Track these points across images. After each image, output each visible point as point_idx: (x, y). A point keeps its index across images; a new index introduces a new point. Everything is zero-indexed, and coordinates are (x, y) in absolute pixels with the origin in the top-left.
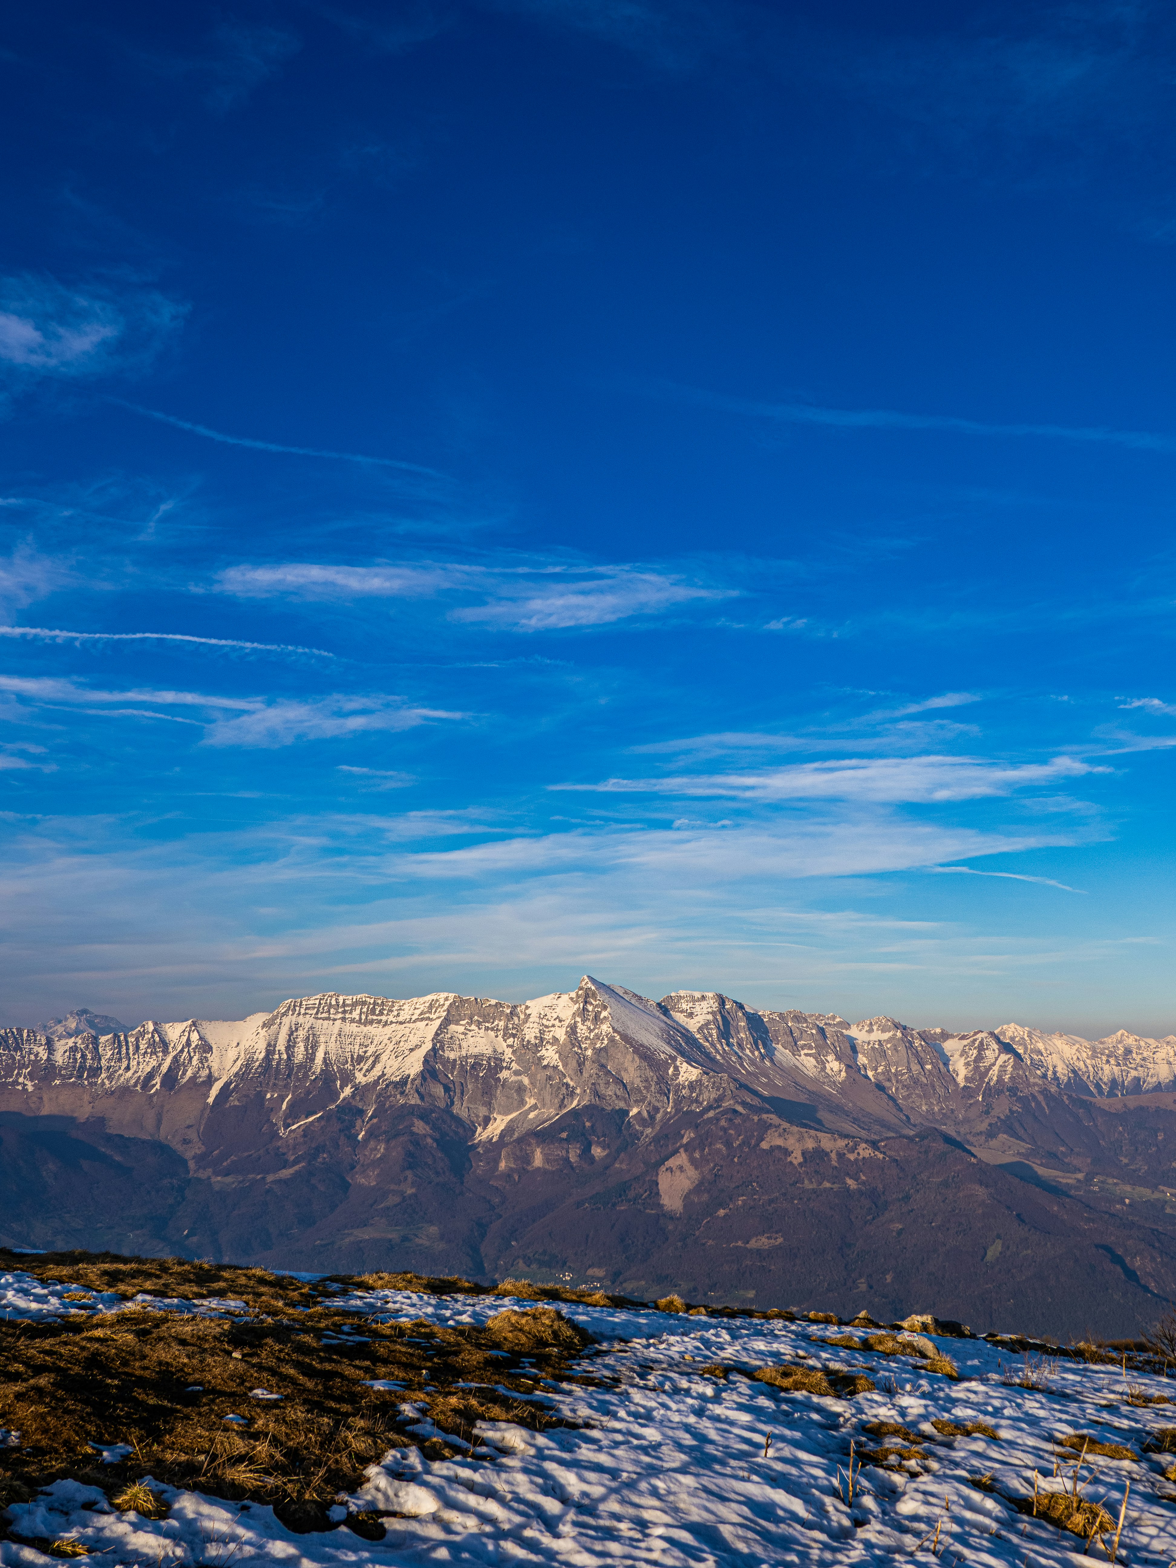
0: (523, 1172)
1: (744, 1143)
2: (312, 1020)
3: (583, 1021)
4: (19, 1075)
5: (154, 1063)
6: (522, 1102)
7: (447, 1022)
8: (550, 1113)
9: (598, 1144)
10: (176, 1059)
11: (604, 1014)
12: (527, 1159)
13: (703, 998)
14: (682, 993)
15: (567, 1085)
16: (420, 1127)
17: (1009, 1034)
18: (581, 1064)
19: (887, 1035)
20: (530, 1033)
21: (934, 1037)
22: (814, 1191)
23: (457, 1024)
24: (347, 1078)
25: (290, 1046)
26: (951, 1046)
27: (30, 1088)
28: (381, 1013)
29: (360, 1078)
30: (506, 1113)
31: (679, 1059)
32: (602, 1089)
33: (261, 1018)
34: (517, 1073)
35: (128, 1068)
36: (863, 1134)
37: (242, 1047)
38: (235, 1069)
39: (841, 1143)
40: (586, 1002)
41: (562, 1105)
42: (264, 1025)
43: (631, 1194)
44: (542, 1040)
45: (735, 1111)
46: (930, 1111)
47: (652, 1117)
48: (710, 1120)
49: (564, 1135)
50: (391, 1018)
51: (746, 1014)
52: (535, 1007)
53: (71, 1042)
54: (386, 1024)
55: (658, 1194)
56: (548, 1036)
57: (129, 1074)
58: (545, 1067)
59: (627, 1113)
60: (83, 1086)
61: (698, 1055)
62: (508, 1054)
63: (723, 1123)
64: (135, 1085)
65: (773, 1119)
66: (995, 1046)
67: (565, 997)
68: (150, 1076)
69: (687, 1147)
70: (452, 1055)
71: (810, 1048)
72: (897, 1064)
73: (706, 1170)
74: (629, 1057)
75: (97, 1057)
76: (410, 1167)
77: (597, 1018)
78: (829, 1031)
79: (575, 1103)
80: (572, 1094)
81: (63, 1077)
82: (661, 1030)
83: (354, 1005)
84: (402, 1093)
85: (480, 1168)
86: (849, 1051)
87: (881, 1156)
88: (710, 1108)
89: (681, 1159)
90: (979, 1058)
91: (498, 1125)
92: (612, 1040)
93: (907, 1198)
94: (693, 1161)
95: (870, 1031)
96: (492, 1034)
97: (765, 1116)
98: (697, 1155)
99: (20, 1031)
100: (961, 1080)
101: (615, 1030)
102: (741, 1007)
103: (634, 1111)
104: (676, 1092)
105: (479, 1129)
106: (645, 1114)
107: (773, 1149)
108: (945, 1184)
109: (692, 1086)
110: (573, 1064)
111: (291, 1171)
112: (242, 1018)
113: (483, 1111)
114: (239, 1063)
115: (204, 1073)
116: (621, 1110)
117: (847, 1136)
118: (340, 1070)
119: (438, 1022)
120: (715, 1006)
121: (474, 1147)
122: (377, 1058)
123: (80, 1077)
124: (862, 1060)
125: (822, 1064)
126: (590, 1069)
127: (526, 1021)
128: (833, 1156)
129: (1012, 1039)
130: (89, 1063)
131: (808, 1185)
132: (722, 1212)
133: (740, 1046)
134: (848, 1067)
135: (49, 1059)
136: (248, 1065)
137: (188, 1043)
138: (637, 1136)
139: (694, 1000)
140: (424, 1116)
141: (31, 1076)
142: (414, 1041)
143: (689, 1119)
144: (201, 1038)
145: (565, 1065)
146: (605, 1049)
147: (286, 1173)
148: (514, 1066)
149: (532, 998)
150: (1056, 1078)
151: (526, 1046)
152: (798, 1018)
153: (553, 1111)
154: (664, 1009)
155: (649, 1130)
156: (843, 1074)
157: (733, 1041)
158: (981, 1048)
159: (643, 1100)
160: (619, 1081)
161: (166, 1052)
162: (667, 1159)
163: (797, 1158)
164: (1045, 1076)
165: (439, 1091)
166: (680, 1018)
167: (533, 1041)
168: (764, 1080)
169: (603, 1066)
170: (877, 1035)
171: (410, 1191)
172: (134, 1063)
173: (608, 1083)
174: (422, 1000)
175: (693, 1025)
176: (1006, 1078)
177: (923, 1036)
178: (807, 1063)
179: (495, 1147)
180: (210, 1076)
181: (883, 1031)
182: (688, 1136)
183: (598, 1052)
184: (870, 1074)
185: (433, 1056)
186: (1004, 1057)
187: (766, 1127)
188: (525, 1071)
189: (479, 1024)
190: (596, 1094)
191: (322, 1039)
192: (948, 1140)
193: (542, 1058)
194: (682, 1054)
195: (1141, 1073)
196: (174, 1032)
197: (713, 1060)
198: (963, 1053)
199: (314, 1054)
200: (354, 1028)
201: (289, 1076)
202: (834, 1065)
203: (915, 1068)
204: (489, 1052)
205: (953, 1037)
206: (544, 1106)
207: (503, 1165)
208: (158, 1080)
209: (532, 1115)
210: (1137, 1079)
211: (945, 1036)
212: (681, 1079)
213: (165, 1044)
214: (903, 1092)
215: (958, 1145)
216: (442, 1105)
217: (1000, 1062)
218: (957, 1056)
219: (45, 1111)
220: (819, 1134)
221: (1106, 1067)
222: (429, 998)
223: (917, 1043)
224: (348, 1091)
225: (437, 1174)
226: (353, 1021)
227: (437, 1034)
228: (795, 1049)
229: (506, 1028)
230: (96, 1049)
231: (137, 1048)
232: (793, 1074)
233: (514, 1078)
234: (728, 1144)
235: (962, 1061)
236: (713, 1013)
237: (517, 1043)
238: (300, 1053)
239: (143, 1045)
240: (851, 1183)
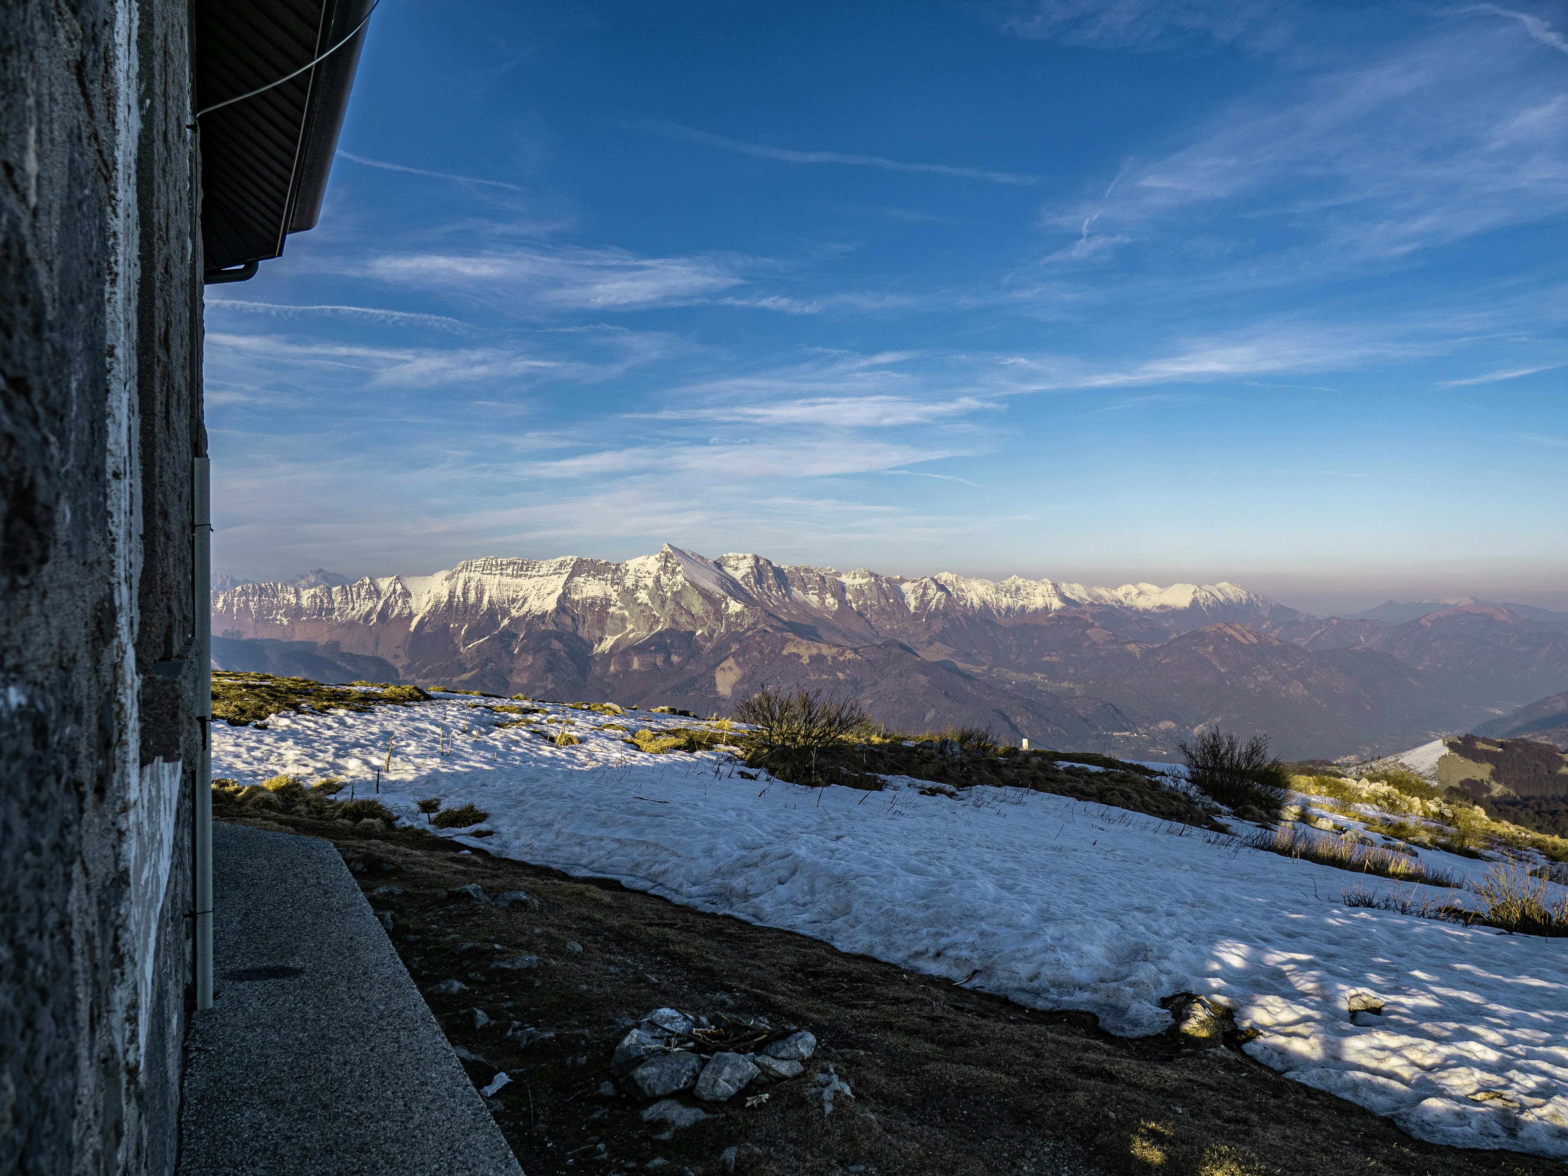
0: (626, 673)
1: (771, 651)
2: (480, 575)
3: (665, 574)
4: (277, 614)
5: (371, 605)
6: (625, 628)
7: (572, 575)
8: (644, 634)
9: (676, 653)
10: (386, 602)
11: (679, 569)
12: (629, 664)
13: (745, 557)
14: (730, 554)
15: (655, 616)
16: (556, 645)
17: (944, 579)
18: (663, 602)
19: (865, 581)
20: (629, 582)
21: (896, 581)
22: (816, 681)
23: (579, 576)
24: (506, 613)
25: (465, 592)
26: (906, 587)
27: (285, 623)
28: (527, 570)
29: (514, 613)
30: (614, 635)
31: (729, 598)
32: (678, 618)
33: (444, 574)
34: (620, 608)
35: (353, 609)
36: (849, 644)
37: (432, 593)
38: (428, 608)
39: (834, 650)
40: (666, 561)
41: (651, 629)
42: (447, 579)
43: (698, 685)
44: (637, 586)
45: (766, 631)
46: (892, 629)
47: (711, 636)
48: (749, 637)
49: (653, 648)
50: (534, 573)
51: (772, 568)
52: (632, 564)
53: (312, 591)
54: (531, 577)
55: (715, 685)
56: (641, 584)
57: (354, 612)
58: (640, 604)
59: (694, 633)
60: (322, 621)
61: (741, 595)
62: (614, 596)
63: (758, 639)
64: (359, 619)
65: (791, 635)
66: (934, 587)
67: (652, 558)
68: (369, 613)
69: (734, 655)
70: (576, 597)
71: (815, 589)
72: (871, 599)
73: (747, 669)
74: (696, 597)
75: (331, 601)
76: (550, 670)
77: (674, 572)
78: (827, 578)
79: (660, 627)
80: (658, 622)
81: (308, 615)
82: (717, 579)
83: (509, 564)
84: (543, 623)
85: (597, 670)
86: (840, 591)
87: (860, 658)
88: (749, 629)
89: (730, 662)
90: (924, 594)
91: (609, 642)
92: (684, 586)
93: (876, 683)
94: (738, 664)
95: (855, 578)
96: (603, 583)
97: (785, 634)
98: (741, 660)
99: (275, 584)
100: (912, 609)
101: (686, 579)
102: (770, 563)
103: (699, 632)
104: (727, 619)
105: (596, 646)
106: (706, 634)
107: (790, 655)
108: (901, 675)
109: (737, 615)
110: (658, 602)
111: (469, 675)
112: (431, 574)
113: (598, 634)
114: (430, 604)
115: (407, 611)
116: (690, 631)
117: (838, 646)
118: (500, 608)
119: (566, 575)
120: (753, 563)
121: (592, 657)
122: (525, 600)
123: (320, 615)
124: (849, 596)
125: (823, 600)
126: (670, 605)
127: (626, 574)
128: (829, 658)
129: (946, 582)
130: (325, 605)
131: (813, 677)
133: (769, 589)
134: (839, 601)
135: (297, 603)
136: (436, 606)
137: (394, 591)
138: (701, 648)
139: (738, 559)
140: (558, 637)
141: (286, 615)
142: (550, 588)
143: (735, 637)
144: (403, 588)
145: (653, 603)
146: (679, 592)
147: (466, 676)
148: (619, 604)
149: (630, 559)
150: (972, 606)
151: (626, 591)
152: (807, 570)
153: (645, 633)
154: (719, 565)
155: (709, 644)
156: (836, 606)
157: (765, 585)
158: (925, 588)
159: (705, 625)
160: (689, 613)
161: (379, 597)
162: (721, 662)
163: (806, 660)
164: (965, 605)
165: (568, 621)
166: (729, 571)
167: (631, 587)
168: (785, 610)
169: (678, 603)
170: (859, 581)
171: (551, 686)
172: (357, 605)
173: (681, 614)
174: (555, 561)
175: (738, 575)
176: (941, 607)
177: (888, 581)
178: (813, 599)
179: (606, 657)
180: (411, 613)
181: (863, 578)
182: (735, 647)
183: (675, 594)
184: (854, 606)
185: (563, 598)
186: (940, 594)
187: (786, 641)
188: (627, 607)
189: (594, 576)
191: (487, 588)
192: (903, 647)
193: (636, 599)
194: (731, 594)
195: (1025, 602)
196: (384, 584)
197: (751, 598)
198: (914, 591)
199: (482, 597)
200: (508, 580)
201: (465, 612)
202: (830, 600)
203: (883, 601)
204: (601, 595)
205: (907, 581)
206: (639, 629)
207: (612, 668)
208: (374, 617)
209: (631, 636)
210: (1023, 607)
211: (903, 581)
212: (730, 611)
213: (378, 593)
214: (875, 617)
215: (909, 650)
216: (571, 630)
217: (937, 597)
218: (910, 593)
219: (297, 638)
220: (821, 645)
221: (1004, 599)
222: (560, 559)
223: (884, 585)
224: (506, 622)
225: (569, 675)
226: (508, 575)
227: (566, 583)
228: (805, 591)
229: (613, 579)
230: (330, 596)
231: (359, 595)
232: (804, 606)
233: (618, 612)
234: (761, 652)
235: (913, 596)
236: (751, 568)
237: (620, 588)
238: (472, 597)
239: (363, 593)
240: (841, 675)
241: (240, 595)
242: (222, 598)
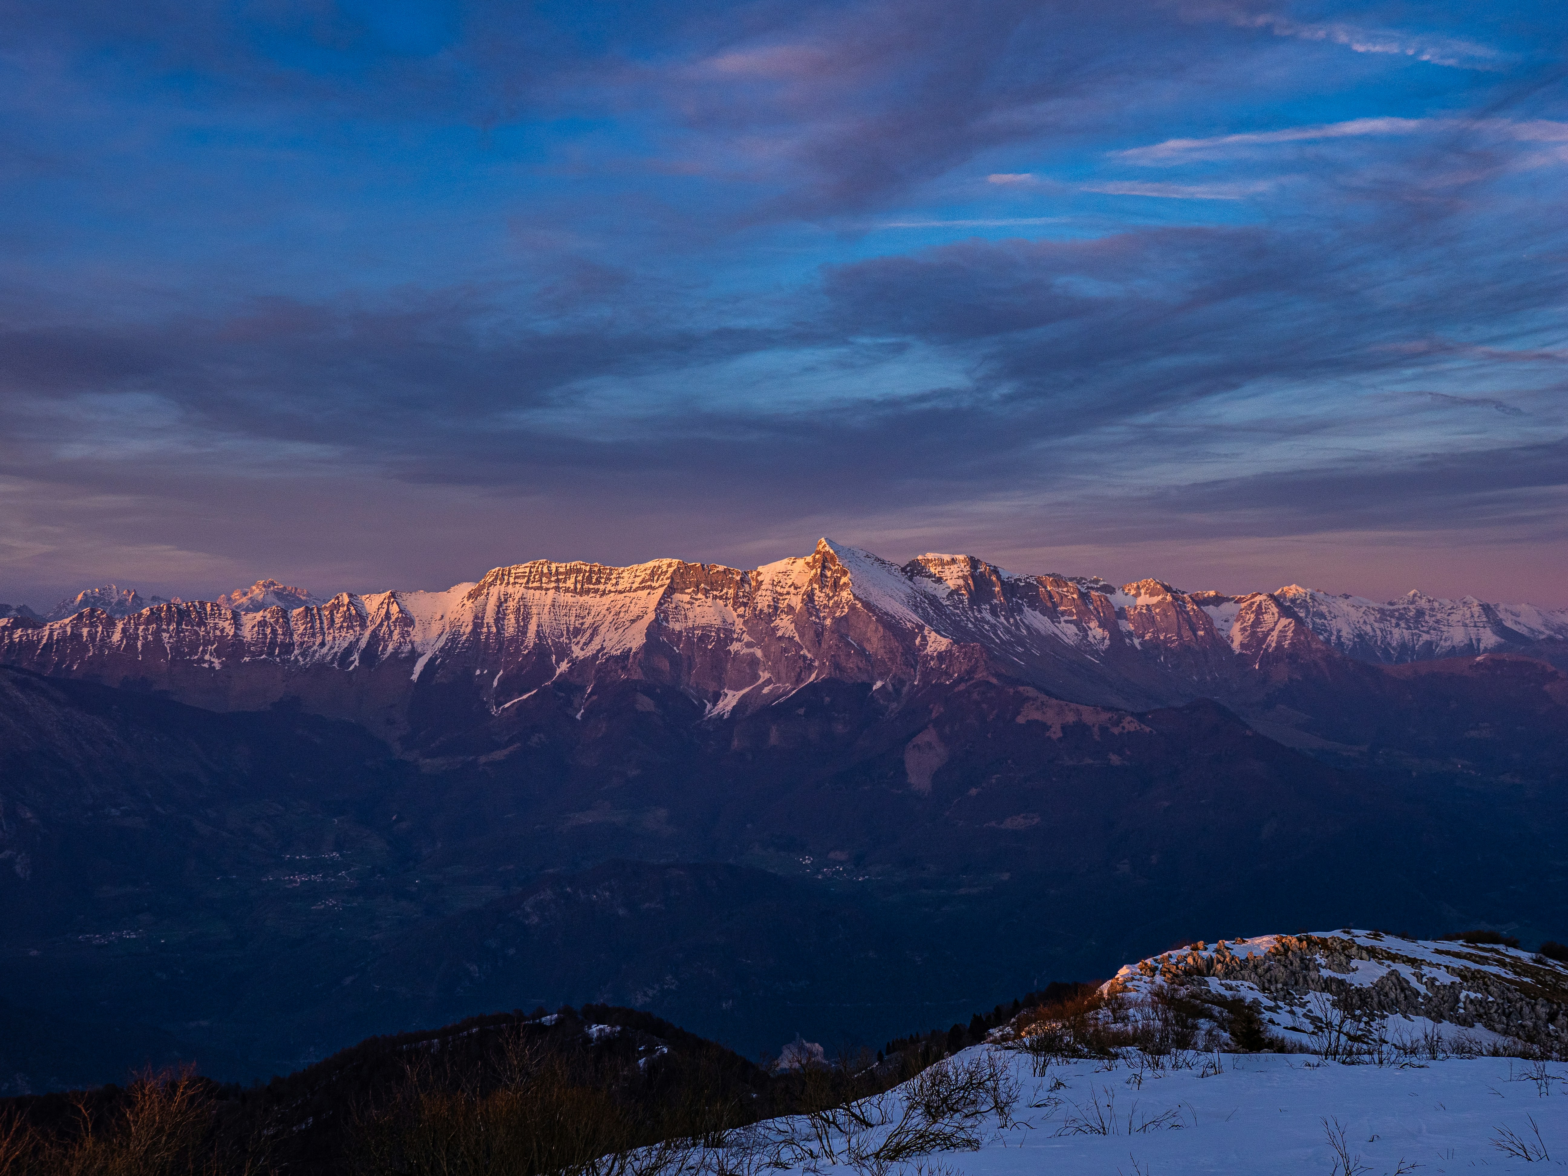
0: (757, 750)
1: (997, 718)
2: (522, 590)
3: (821, 588)
4: (204, 652)
5: (350, 637)
6: (756, 677)
7: (671, 590)
8: (786, 688)
9: (839, 720)
10: (374, 634)
11: (844, 580)
12: (762, 737)
13: (953, 561)
14: (930, 556)
15: (805, 657)
16: (645, 703)
17: (1290, 595)
18: (819, 635)
19: (1155, 600)
20: (763, 600)
21: (1207, 600)
22: (1074, 768)
23: (682, 592)
24: (563, 652)
25: (500, 617)
26: (1226, 611)
27: (217, 666)
28: (598, 582)
29: (577, 652)
30: (737, 689)
31: (927, 628)
32: (842, 661)
33: (467, 588)
34: (749, 645)
35: (323, 644)
36: (1129, 706)
37: (446, 619)
38: (440, 644)
39: (1105, 716)
40: (824, 567)
42: (470, 596)
43: (876, 773)
44: (776, 608)
45: (989, 684)
46: (1202, 682)
47: (897, 691)
48: (961, 693)
49: (801, 711)
50: (609, 587)
51: (1000, 578)
52: (768, 572)
53: (259, 616)
54: (604, 593)
55: (904, 772)
56: (782, 605)
57: (325, 650)
58: (780, 638)
59: (870, 686)
60: (275, 664)
61: (948, 624)
62: (739, 625)
63: (975, 696)
64: (332, 661)
65: (1031, 692)
66: (1275, 610)
67: (801, 562)
68: (348, 651)
69: (936, 724)
70: (677, 627)
71: (1071, 614)
72: (1166, 631)
73: (957, 746)
74: (872, 627)
75: (288, 632)
76: (635, 747)
77: (836, 585)
78: (1092, 596)
79: (813, 676)
80: (810, 668)
81: (253, 654)
82: (908, 596)
83: (568, 573)
84: (624, 668)
85: (711, 748)
86: (1113, 617)
87: (1148, 729)
88: (961, 680)
89: (930, 735)
90: (1257, 622)
91: (730, 700)
92: (853, 608)
93: (1175, 774)
94: (942, 738)
95: (1138, 595)
96: (721, 602)
97: (1021, 688)
98: (947, 732)
99: (202, 604)
100: (1236, 646)
101: (856, 597)
102: (995, 571)
103: (879, 684)
104: (924, 663)
105: (709, 706)
106: (890, 687)
107: (1030, 723)
108: (1218, 759)
109: (941, 656)
110: (809, 635)
111: (506, 752)
112: (446, 588)
113: (712, 687)
114: (444, 638)
115: (407, 648)
116: (863, 683)
117: (1110, 709)
118: (555, 644)
119: (661, 591)
120: (967, 570)
121: (703, 725)
122: (595, 631)
123: (271, 653)
124: (1127, 626)
125: (1085, 631)
126: (829, 640)
127: (758, 588)
128: (1096, 730)
129: (1293, 601)
130: (280, 638)
131: (1067, 762)
132: (973, 791)
133: (993, 612)
134: (1112, 634)
135: (236, 635)
136: (454, 638)
137: (388, 615)
138: (881, 711)
139: (942, 563)
140: (648, 691)
141: (218, 653)
142: (635, 611)
143: (937, 693)
144: (401, 611)
145: (802, 636)
146: (845, 618)
147: (499, 755)
148: (746, 638)
149: (765, 563)
150: (1340, 644)
151: (758, 615)
152: (1058, 582)
153: (788, 686)
154: (910, 573)
155: (894, 705)
156: (1107, 642)
157: (987, 608)
158: (1259, 611)
159: (887, 673)
160: (861, 653)
161: (363, 626)
162: (914, 735)
163: (1056, 733)
164: (1328, 641)
165: (665, 665)
166: (928, 583)
167: (766, 610)
168: (1020, 649)
169: (843, 637)
170: (1145, 599)
171: (634, 773)
172: (328, 639)
173: (849, 655)
174: (642, 567)
175: (942, 591)
176: (1286, 644)
177: (1195, 600)
178: (1068, 630)
179: (725, 725)
180: (413, 651)
181: (1151, 595)
182: (937, 710)
183: (837, 621)
184: (1137, 642)
185: (656, 629)
186: (1284, 621)
187: (1023, 700)
188: (758, 643)
189: (706, 593)
190: (837, 666)
191: (534, 610)
192: (1221, 711)
193: (776, 629)
194: (930, 622)
195: (1433, 636)
196: (373, 604)
197: (964, 628)
198: (1240, 618)
199: (526, 626)
200: (568, 598)
201: (499, 650)
202: (1096, 631)
203: (1187, 634)
204: (718, 622)
205: (1228, 600)
206: (779, 680)
207: (735, 743)
208: (356, 656)
209: (766, 690)
210: (1429, 643)
211: (1219, 599)
212: (929, 650)
213: (362, 618)
215: (1232, 717)
216: (669, 681)
217: (1279, 627)
218: (1232, 621)
219: (236, 691)
220: (1081, 707)
221: (1396, 632)
222: (651, 564)
223: (1189, 607)
224: (564, 666)
225: (665, 752)
226: (567, 590)
227: (660, 604)
228: (1055, 615)
229: (736, 596)
230: (287, 622)
231: (332, 621)
232: (1052, 642)
233: (746, 651)
234: (981, 719)
235: (1238, 626)
236: (964, 578)
237: (748, 613)
238: (510, 625)
239: (338, 619)
240: (1115, 759)
241: (148, 621)
242: (120, 626)
